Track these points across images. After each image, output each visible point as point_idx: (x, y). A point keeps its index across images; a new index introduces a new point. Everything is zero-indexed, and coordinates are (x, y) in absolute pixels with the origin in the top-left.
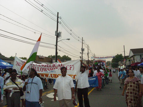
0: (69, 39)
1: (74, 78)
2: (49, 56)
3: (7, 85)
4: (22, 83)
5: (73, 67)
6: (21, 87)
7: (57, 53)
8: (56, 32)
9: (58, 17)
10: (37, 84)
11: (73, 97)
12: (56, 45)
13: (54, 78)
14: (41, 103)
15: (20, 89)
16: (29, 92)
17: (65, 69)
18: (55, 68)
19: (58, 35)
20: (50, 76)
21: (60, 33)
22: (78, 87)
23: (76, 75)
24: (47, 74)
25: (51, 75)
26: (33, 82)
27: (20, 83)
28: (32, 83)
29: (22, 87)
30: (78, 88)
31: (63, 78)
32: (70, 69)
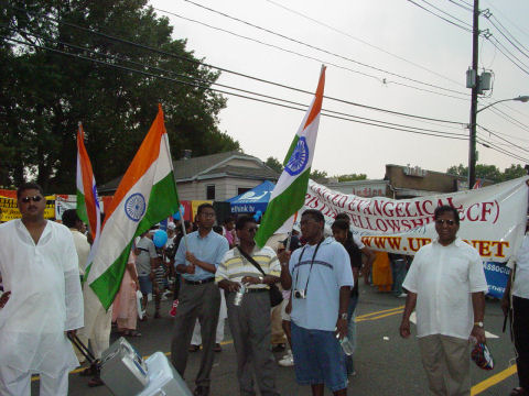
0: (524, 99)
1: (500, 254)
3: (226, 268)
4: (274, 259)
6: (273, 274)
7: (473, 156)
8: (469, 72)
9: (476, 13)
10: (331, 267)
11: (476, 332)
12: (473, 126)
14: (341, 337)
15: (270, 280)
16: (302, 294)
17: (452, 213)
18: (428, 219)
19: (478, 84)
20: (407, 244)
21: (487, 75)
22: (514, 293)
23: (507, 244)
24: (395, 239)
25: (411, 240)
26: (317, 259)
27: (267, 260)
28: (313, 262)
29: (278, 275)
30: (515, 297)
31: (443, 250)
32: (483, 219)
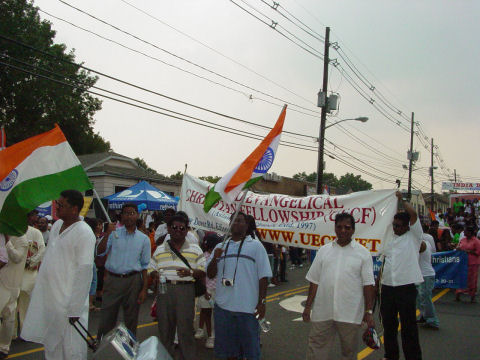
0: (364, 120)
1: (373, 249)
2: (296, 176)
3: (157, 261)
4: (201, 257)
5: (372, 214)
7: (321, 165)
8: (320, 94)
10: (254, 261)
11: (366, 318)
12: (321, 140)
13: (310, 247)
15: (199, 275)
16: (231, 282)
17: (349, 220)
19: (327, 104)
20: (299, 239)
21: (335, 98)
23: (379, 241)
24: (288, 233)
25: (302, 235)
26: (242, 253)
27: (196, 257)
29: (204, 269)
30: (384, 286)
31: (340, 250)
32: (363, 222)
